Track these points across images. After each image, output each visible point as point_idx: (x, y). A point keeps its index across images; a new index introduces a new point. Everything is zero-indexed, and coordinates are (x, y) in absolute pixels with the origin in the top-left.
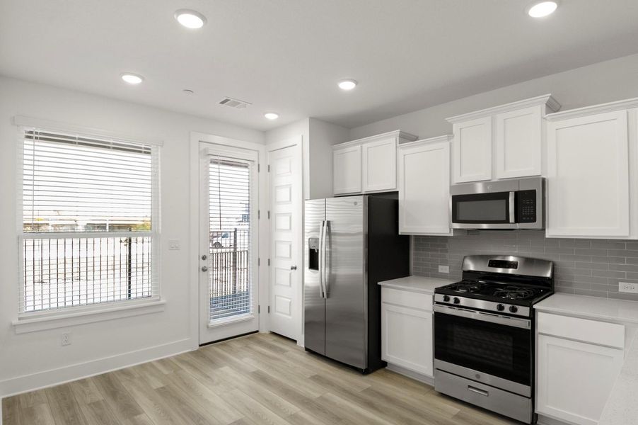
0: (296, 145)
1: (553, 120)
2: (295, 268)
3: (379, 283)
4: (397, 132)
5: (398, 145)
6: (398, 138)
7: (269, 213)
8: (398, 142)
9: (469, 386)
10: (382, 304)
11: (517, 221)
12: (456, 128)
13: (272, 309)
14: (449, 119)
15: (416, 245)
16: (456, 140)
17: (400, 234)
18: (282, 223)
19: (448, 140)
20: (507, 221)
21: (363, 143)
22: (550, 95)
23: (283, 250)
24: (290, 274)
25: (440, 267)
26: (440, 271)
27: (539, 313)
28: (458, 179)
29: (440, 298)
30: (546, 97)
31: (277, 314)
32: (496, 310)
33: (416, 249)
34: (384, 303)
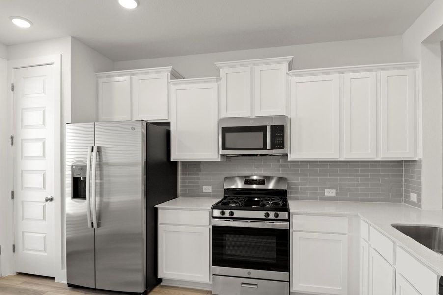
0: (53, 64)
1: (294, 76)
2: (51, 199)
3: (156, 206)
4: (170, 68)
5: (170, 81)
6: (170, 74)
7: (12, 138)
8: (170, 78)
9: (242, 283)
10: (159, 226)
11: (272, 148)
12: (222, 72)
13: (19, 248)
14: (218, 64)
15: (183, 170)
16: (223, 82)
17: (172, 160)
18: (32, 149)
19: (217, 81)
20: (265, 148)
21: (133, 74)
22: (293, 56)
23: (33, 180)
24: (44, 206)
25: (204, 187)
26: (204, 191)
27: (294, 216)
28: (224, 115)
29: (217, 213)
30: (289, 58)
31: (25, 251)
32: (263, 217)
33: (183, 174)
34: (161, 224)
